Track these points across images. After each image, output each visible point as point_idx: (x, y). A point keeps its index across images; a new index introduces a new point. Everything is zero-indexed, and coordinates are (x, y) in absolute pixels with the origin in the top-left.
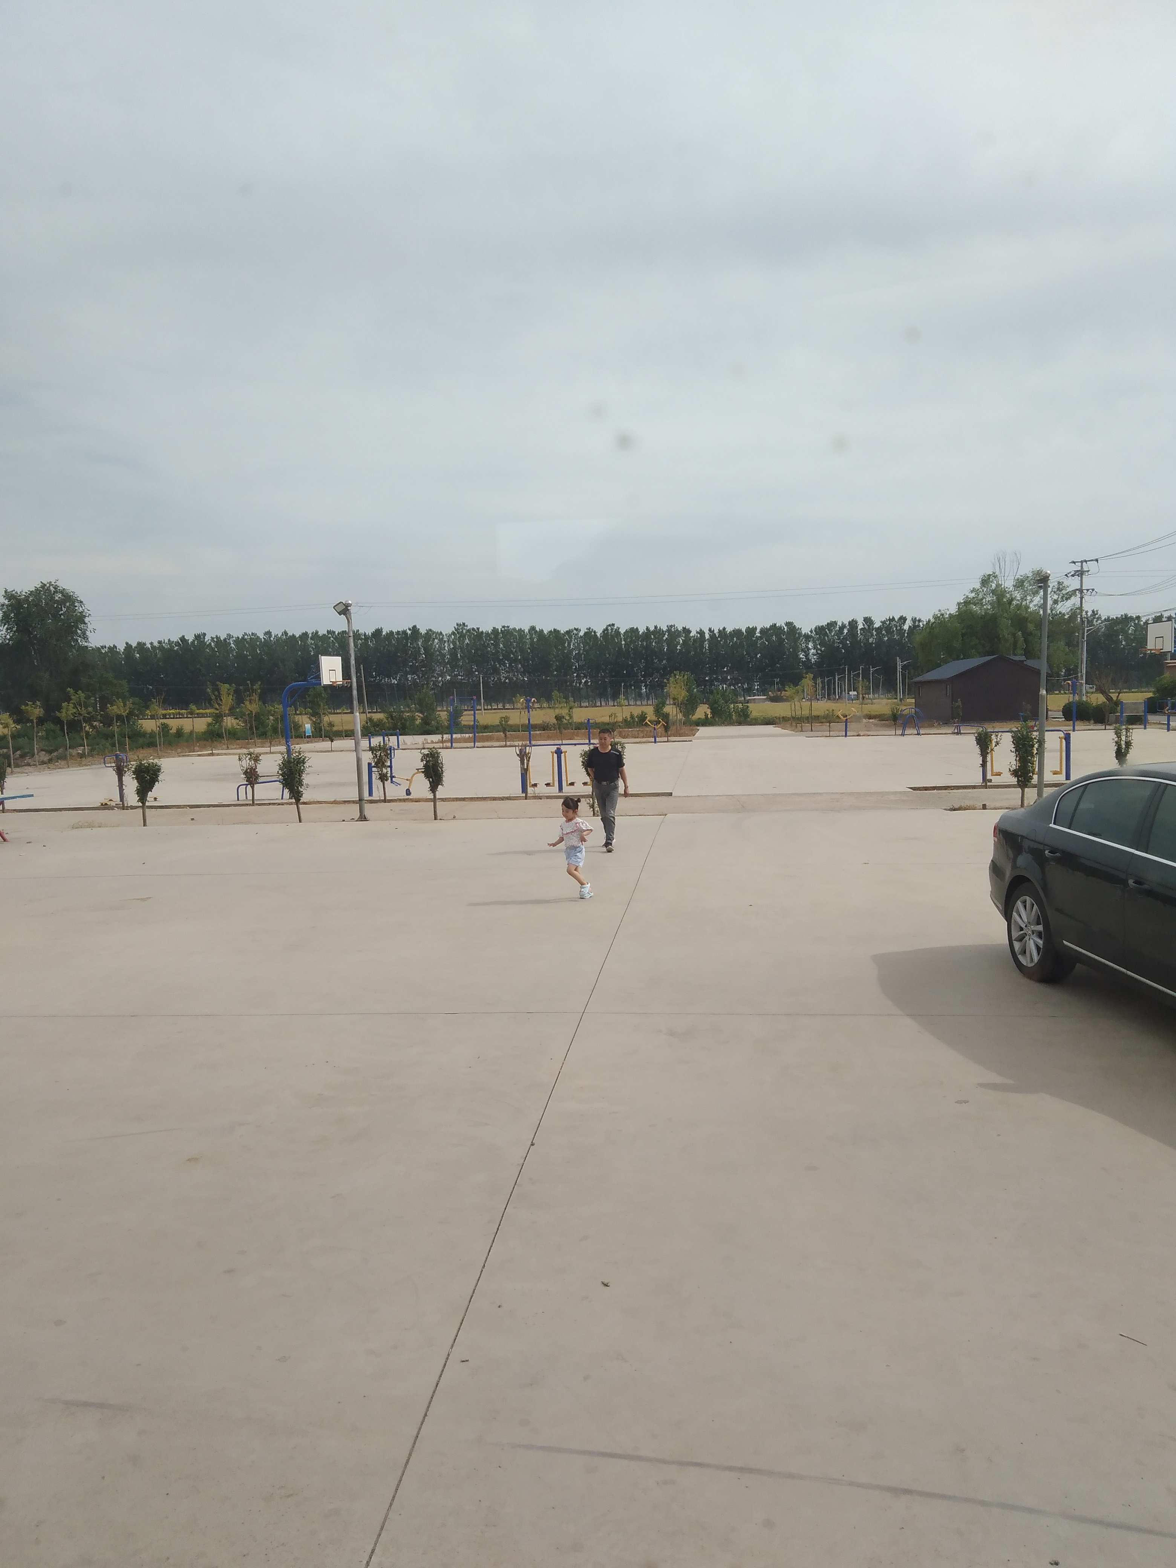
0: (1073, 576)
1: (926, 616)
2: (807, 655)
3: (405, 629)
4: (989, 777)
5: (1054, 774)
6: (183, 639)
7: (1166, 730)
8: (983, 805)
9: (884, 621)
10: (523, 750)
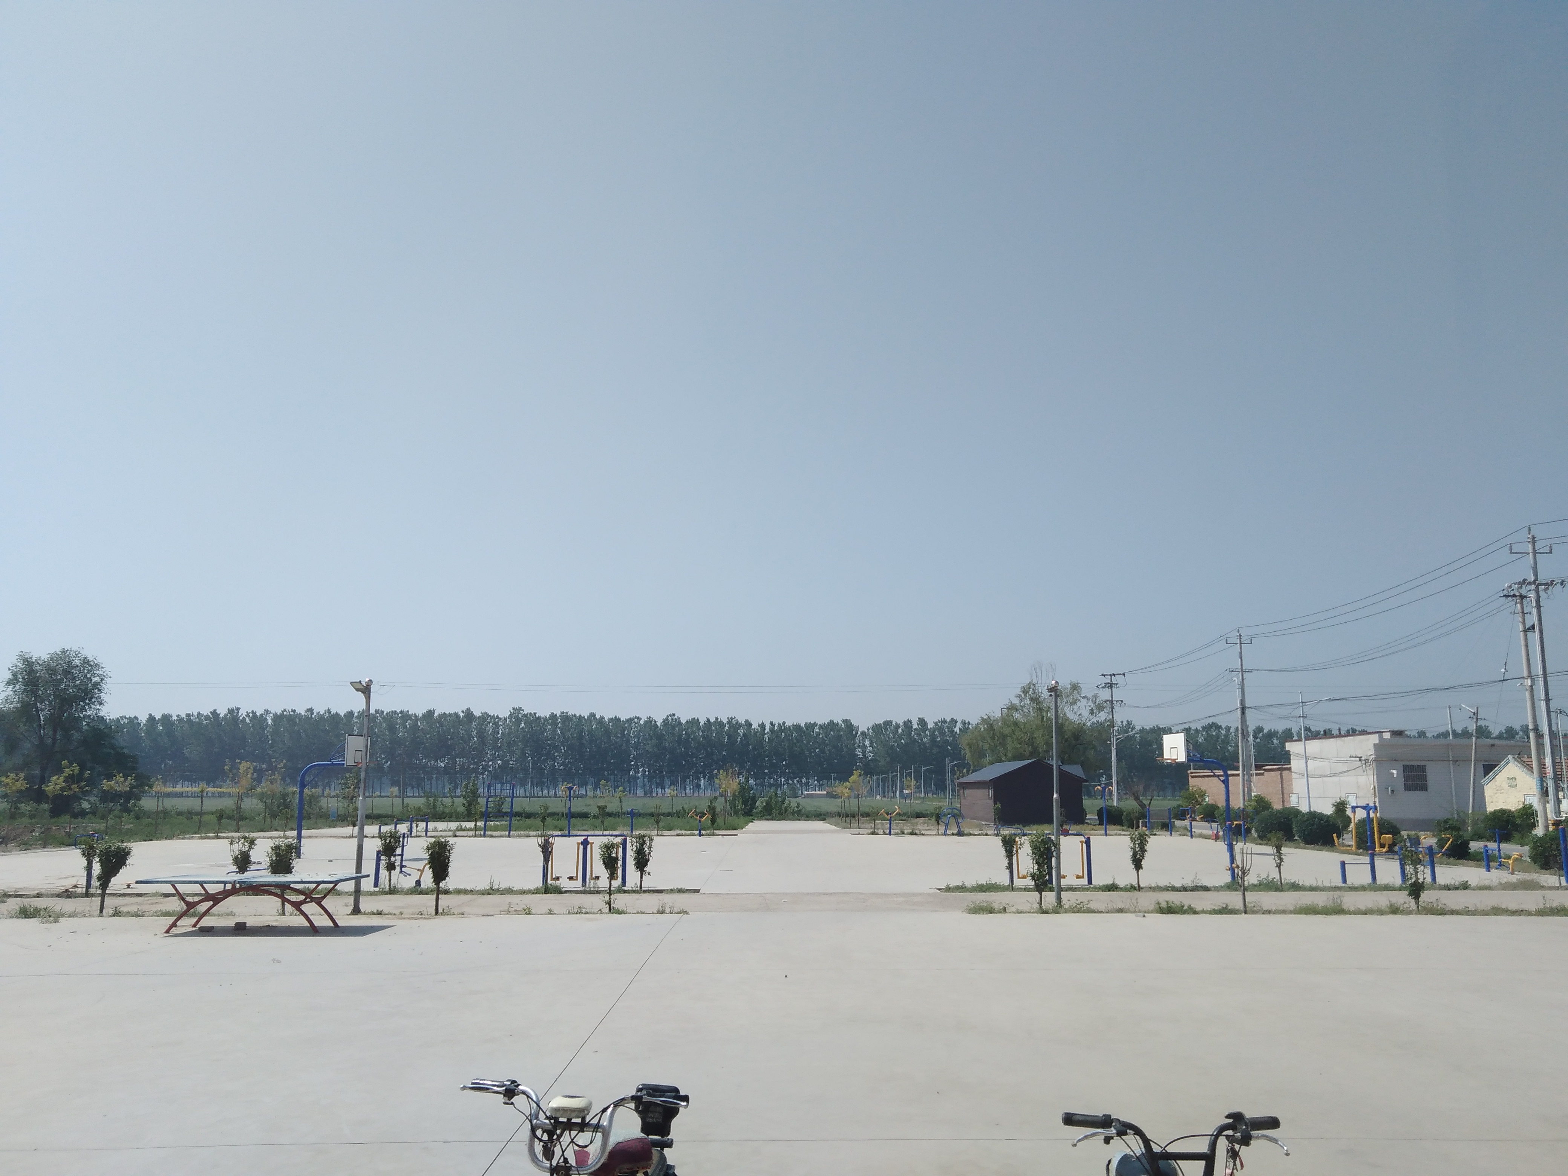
0: (1103, 687)
1: (974, 719)
2: (864, 753)
3: (458, 712)
4: (1015, 880)
5: (1077, 878)
7: (1190, 837)
8: (1003, 908)
9: (936, 722)
10: (547, 841)
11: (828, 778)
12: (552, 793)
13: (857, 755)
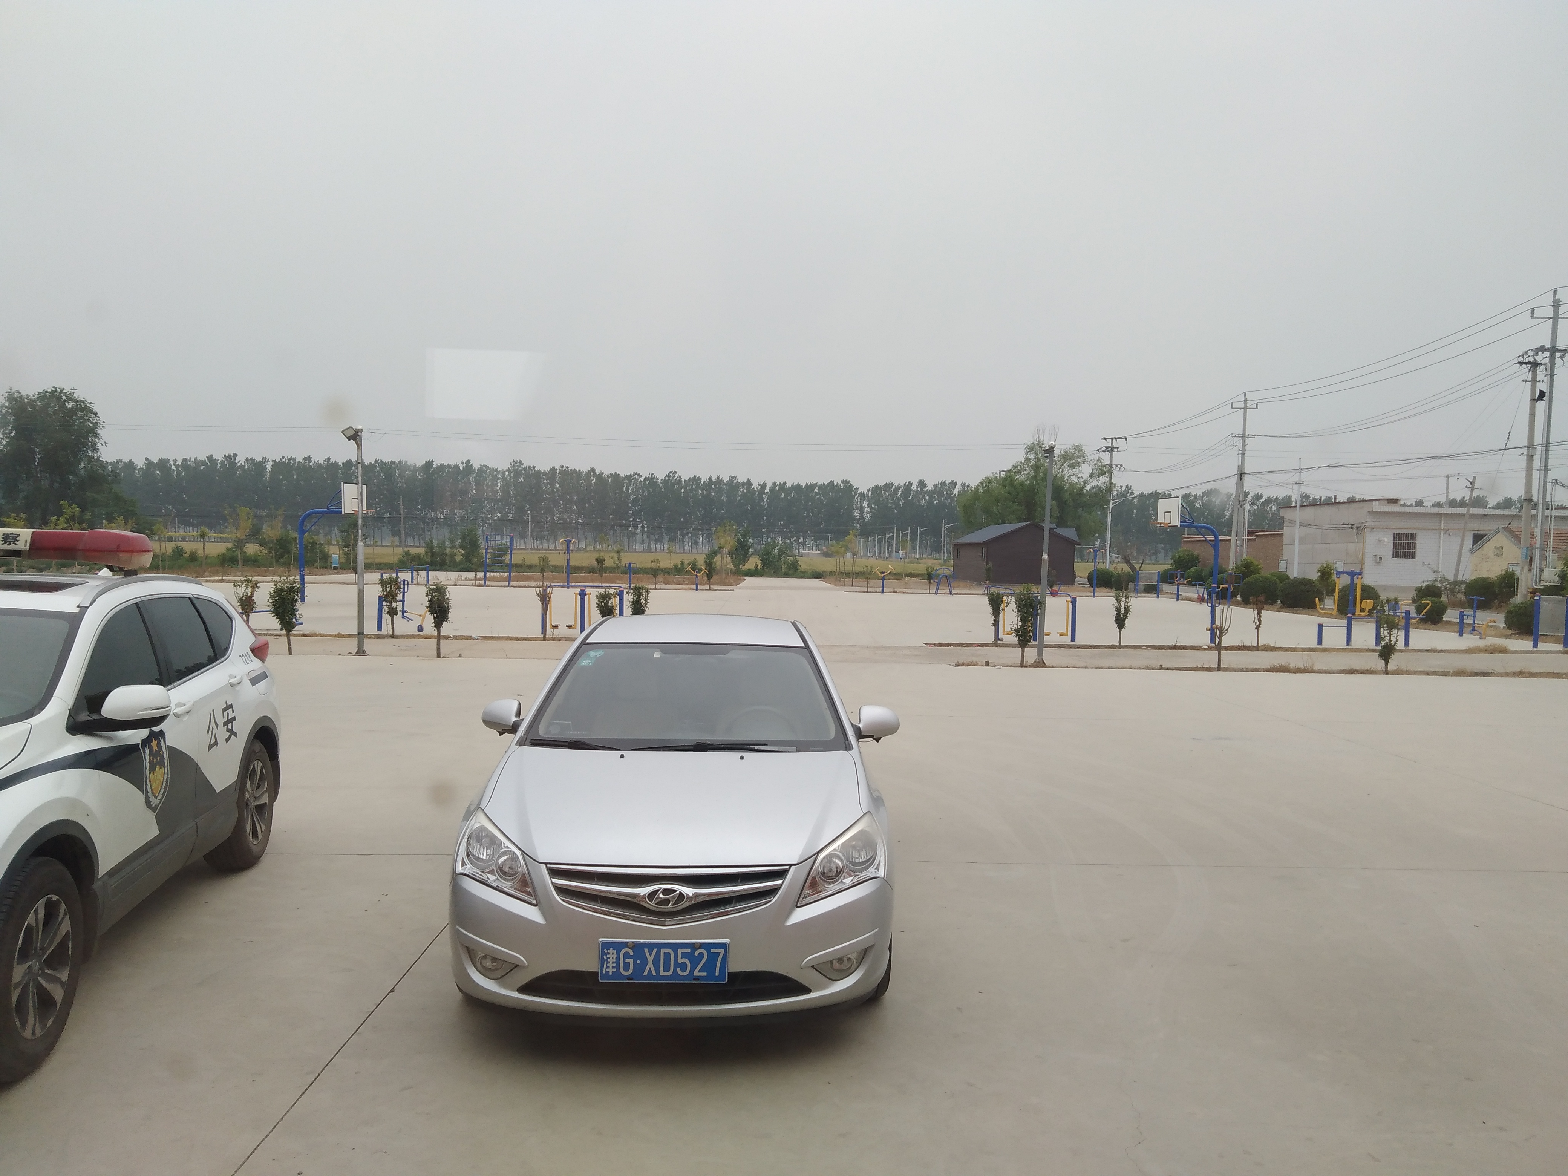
0: (1104, 451)
1: (974, 481)
2: (861, 513)
3: (458, 464)
4: (1000, 636)
5: (1061, 635)
6: (210, 458)
7: (1176, 600)
8: (986, 662)
9: (937, 484)
10: (545, 591)
11: (825, 539)
12: (552, 547)
13: (855, 516)
